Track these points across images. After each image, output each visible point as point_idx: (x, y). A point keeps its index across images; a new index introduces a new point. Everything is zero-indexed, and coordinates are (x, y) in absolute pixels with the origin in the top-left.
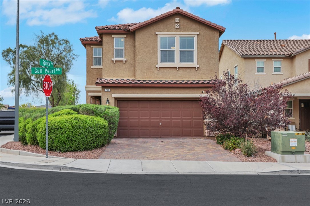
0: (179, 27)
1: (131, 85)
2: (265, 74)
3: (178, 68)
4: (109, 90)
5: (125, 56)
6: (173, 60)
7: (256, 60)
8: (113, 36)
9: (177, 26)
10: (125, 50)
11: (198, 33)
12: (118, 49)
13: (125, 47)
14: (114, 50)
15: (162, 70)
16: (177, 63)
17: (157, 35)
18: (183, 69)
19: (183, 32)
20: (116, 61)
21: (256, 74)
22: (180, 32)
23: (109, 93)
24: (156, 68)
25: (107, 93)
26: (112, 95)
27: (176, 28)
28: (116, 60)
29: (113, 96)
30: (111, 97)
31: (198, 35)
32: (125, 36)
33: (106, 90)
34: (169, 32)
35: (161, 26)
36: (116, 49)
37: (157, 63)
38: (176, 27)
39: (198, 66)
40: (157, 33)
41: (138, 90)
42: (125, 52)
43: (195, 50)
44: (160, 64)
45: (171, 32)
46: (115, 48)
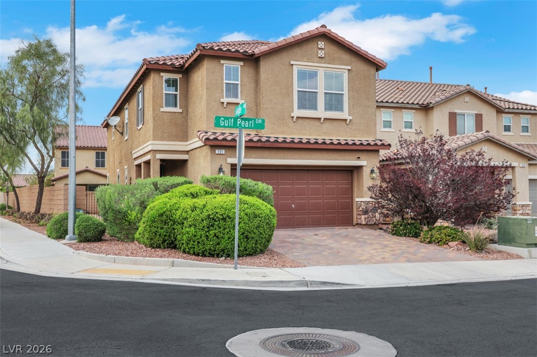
0: (323, 56)
2: (393, 130)
3: (323, 119)
4: (223, 152)
5: (241, 95)
6: (314, 107)
7: (381, 109)
8: (222, 62)
9: (321, 53)
10: (241, 86)
11: (349, 68)
12: (231, 84)
13: (241, 81)
14: (224, 84)
15: (300, 121)
16: (321, 112)
17: (292, 65)
18: (329, 121)
19: (328, 64)
21: (382, 130)
22: (324, 63)
23: (221, 156)
24: (291, 119)
25: (219, 156)
26: (226, 160)
27: (319, 57)
28: (228, 102)
29: (228, 162)
30: (226, 163)
31: (349, 70)
32: (242, 63)
33: (217, 152)
34: (309, 62)
35: (297, 51)
36: (226, 83)
37: (293, 111)
38: (320, 56)
39: (351, 118)
40: (292, 62)
41: (266, 153)
42: (241, 89)
43: (345, 92)
44: (297, 113)
45: (311, 62)
46: (225, 81)
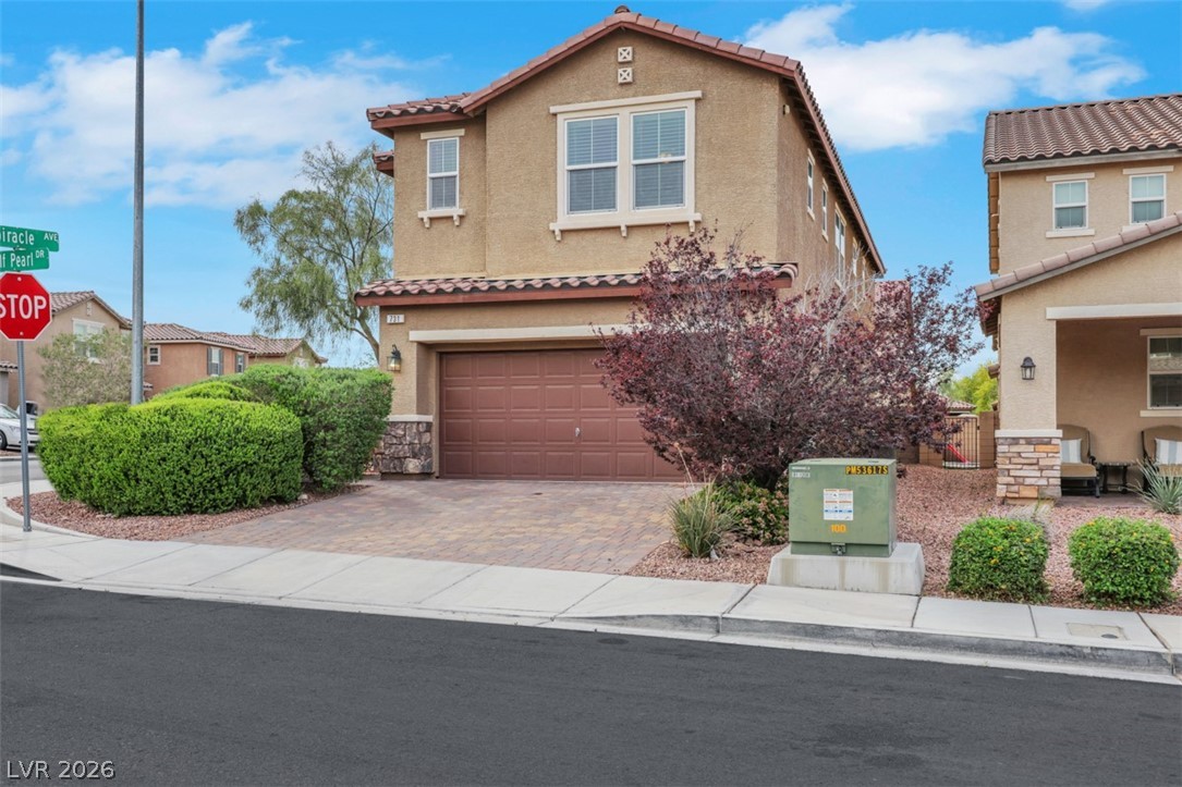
0: (629, 79)
1: (460, 299)
3: (623, 228)
4: (401, 318)
5: (460, 198)
6: (608, 202)
8: (424, 136)
9: (625, 74)
10: (461, 179)
11: (698, 94)
12: (441, 178)
13: (460, 170)
14: (429, 183)
15: (572, 240)
16: (625, 212)
17: (555, 115)
18: (644, 230)
19: (644, 95)
20: (432, 219)
21: (1049, 234)
22: (634, 96)
23: (399, 327)
24: (552, 236)
25: (394, 326)
26: (408, 334)
27: (622, 84)
28: (431, 216)
29: (411, 339)
30: (408, 340)
31: (698, 100)
32: (462, 132)
33: (390, 319)
34: (595, 100)
35: (568, 81)
36: (433, 179)
37: (554, 219)
38: (620, 80)
39: (698, 217)
40: (553, 109)
41: (488, 315)
42: (460, 186)
43: (689, 156)
44: (565, 219)
45: (602, 99)
46: (429, 175)
